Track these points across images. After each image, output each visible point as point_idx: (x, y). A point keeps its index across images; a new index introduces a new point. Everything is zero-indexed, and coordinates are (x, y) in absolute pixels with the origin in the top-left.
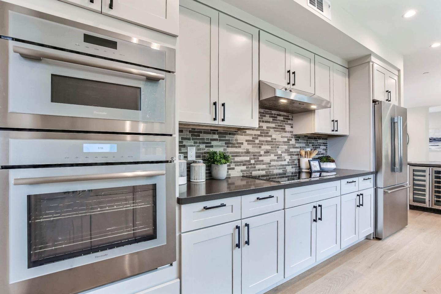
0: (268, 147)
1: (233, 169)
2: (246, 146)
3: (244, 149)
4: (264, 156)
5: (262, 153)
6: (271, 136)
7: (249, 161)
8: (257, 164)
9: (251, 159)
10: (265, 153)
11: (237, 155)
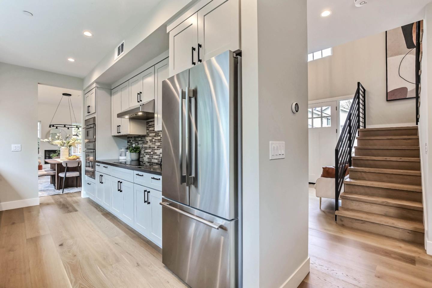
0: (159, 144)
1: (145, 156)
2: (149, 144)
3: (148, 145)
4: (157, 149)
5: (156, 148)
6: (160, 136)
7: (150, 153)
8: (154, 155)
9: (151, 151)
10: (157, 147)
11: (146, 148)
